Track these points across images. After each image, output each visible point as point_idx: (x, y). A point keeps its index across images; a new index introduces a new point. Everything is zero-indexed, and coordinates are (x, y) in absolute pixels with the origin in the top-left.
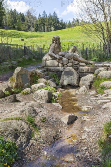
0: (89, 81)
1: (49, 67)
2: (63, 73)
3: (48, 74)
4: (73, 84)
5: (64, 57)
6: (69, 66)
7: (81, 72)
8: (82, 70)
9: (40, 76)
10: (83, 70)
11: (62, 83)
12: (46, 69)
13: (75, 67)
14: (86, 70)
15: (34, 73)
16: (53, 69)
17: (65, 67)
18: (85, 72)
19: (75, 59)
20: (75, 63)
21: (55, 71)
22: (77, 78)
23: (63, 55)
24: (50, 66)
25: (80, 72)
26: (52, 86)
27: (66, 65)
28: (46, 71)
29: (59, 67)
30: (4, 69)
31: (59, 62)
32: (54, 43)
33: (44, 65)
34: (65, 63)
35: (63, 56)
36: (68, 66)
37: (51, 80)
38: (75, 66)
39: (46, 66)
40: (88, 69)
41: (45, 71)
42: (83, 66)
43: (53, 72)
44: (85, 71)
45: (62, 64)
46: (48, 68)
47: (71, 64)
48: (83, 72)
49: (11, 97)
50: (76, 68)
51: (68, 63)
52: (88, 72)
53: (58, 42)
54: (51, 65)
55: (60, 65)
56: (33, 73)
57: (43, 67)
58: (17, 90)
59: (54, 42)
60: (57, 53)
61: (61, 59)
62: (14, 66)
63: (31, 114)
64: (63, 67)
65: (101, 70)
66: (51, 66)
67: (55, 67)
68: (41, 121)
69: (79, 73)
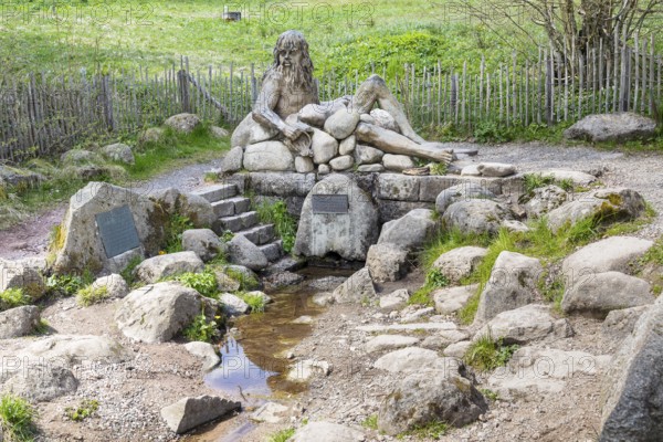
0: (409, 242)
1: (253, 174)
2: (307, 202)
3: (248, 202)
4: (347, 253)
5: (322, 128)
6: (339, 171)
7: (387, 199)
8: (389, 187)
9: (200, 216)
10: (396, 190)
11: (305, 246)
12: (243, 182)
13: (363, 173)
14: (407, 190)
15: (172, 203)
16: (270, 184)
17: (323, 174)
18: (405, 200)
19: (365, 139)
20: (363, 158)
21: (278, 192)
22: (365, 226)
23: (319, 120)
24: (258, 171)
25: (383, 199)
26: (247, 261)
27: (327, 163)
28: (242, 191)
29: (296, 172)
30: (60, 182)
31: (295, 153)
32: (281, 66)
33: (236, 163)
34: (319, 157)
35: (319, 124)
36: (331, 170)
37: (247, 236)
38: (360, 168)
39: (243, 168)
40: (419, 184)
41: (236, 192)
42: (397, 170)
43: (273, 194)
44: (402, 193)
45: (310, 158)
46: (250, 178)
47: (344, 160)
48: (396, 200)
49: (14, 314)
50: (368, 177)
51: (334, 157)
52: (418, 200)
53: (295, 59)
54: (261, 165)
55: (301, 164)
56: (166, 205)
57: (231, 172)
58: (67, 282)
59: (282, 59)
60: (294, 109)
61: (303, 137)
62: (107, 171)
63: (38, 390)
64: (311, 176)
65: (459, 195)
66: (265, 170)
67: (277, 175)
68: (65, 418)
69: (378, 201)
